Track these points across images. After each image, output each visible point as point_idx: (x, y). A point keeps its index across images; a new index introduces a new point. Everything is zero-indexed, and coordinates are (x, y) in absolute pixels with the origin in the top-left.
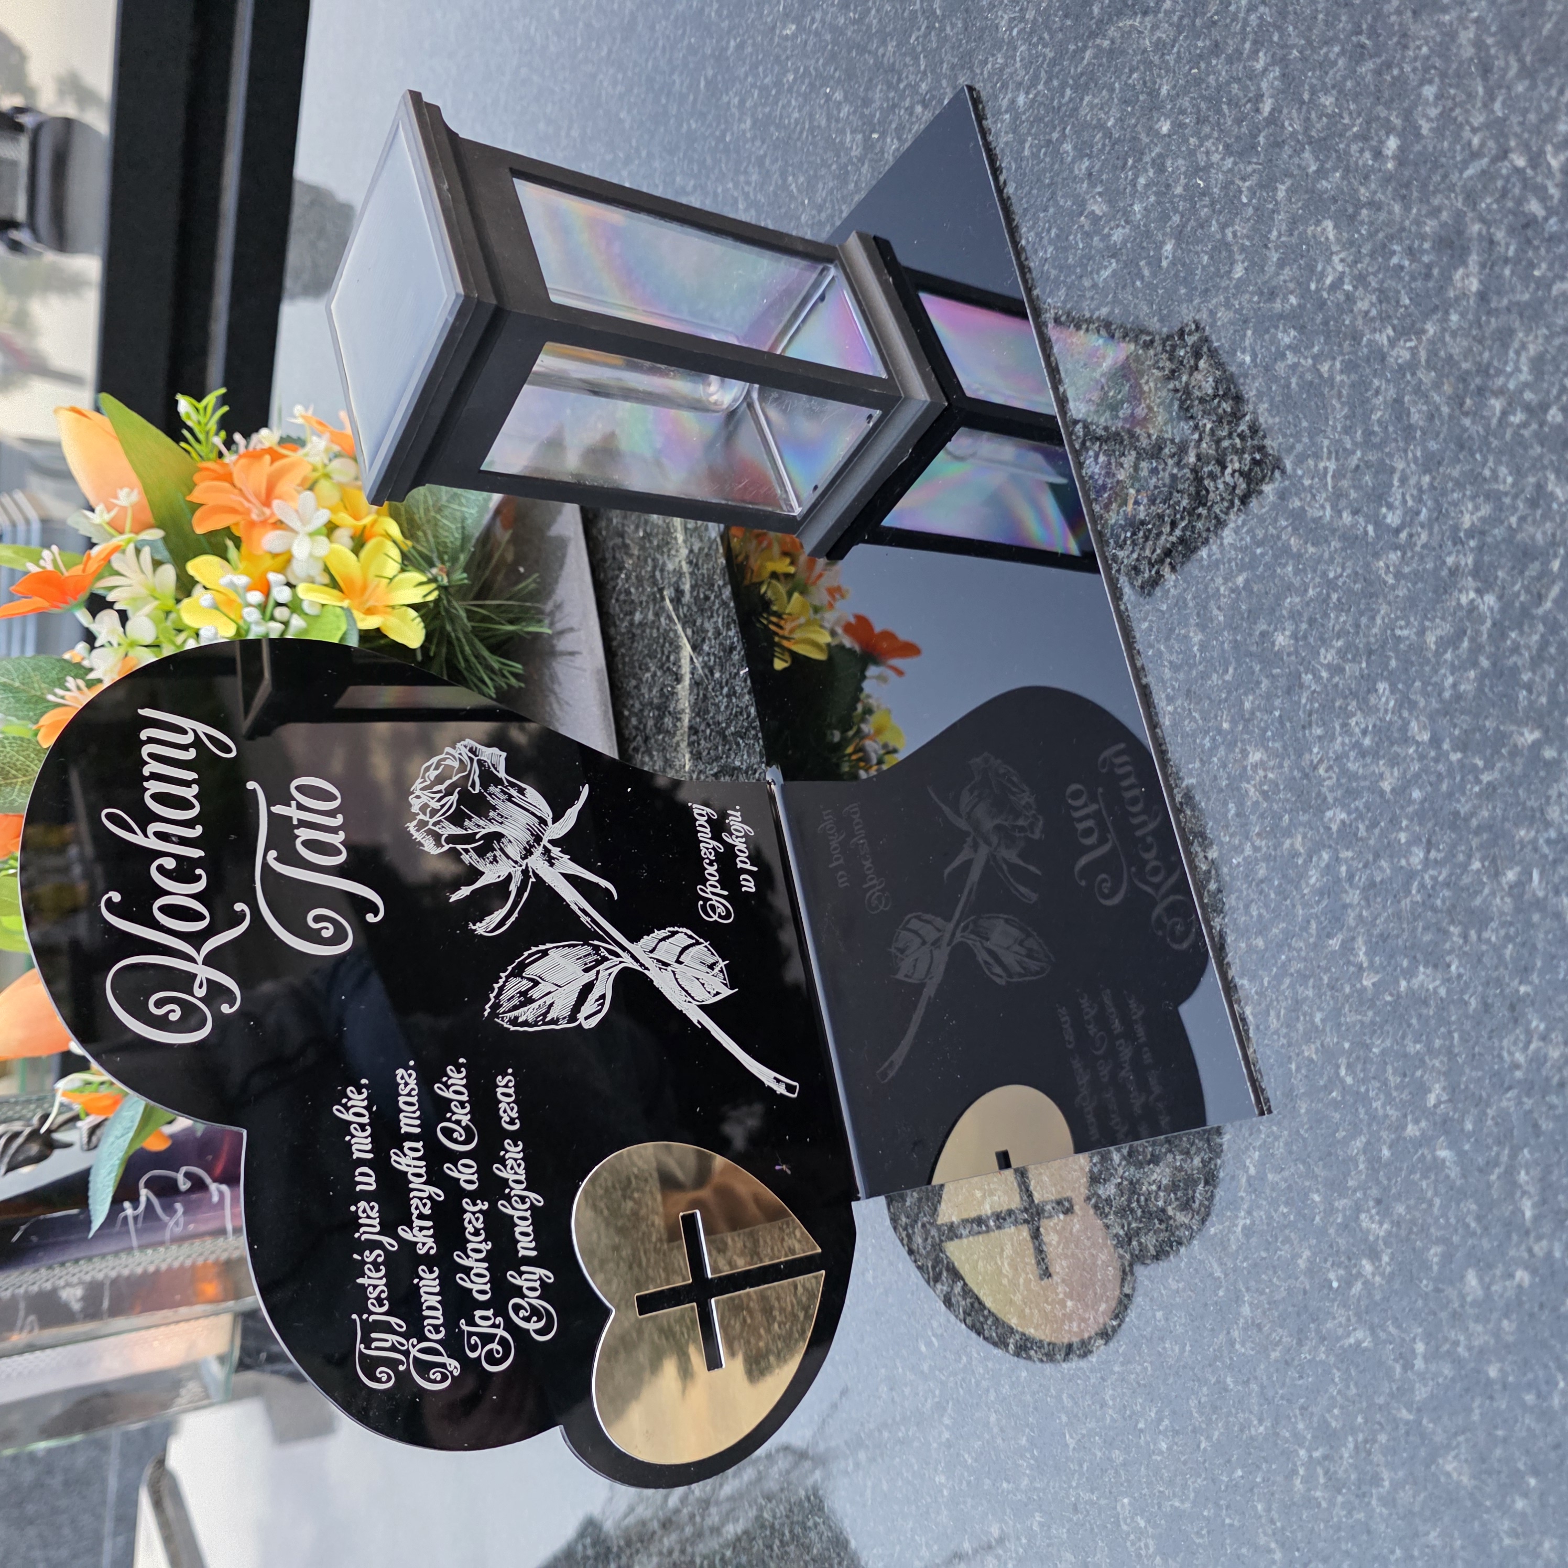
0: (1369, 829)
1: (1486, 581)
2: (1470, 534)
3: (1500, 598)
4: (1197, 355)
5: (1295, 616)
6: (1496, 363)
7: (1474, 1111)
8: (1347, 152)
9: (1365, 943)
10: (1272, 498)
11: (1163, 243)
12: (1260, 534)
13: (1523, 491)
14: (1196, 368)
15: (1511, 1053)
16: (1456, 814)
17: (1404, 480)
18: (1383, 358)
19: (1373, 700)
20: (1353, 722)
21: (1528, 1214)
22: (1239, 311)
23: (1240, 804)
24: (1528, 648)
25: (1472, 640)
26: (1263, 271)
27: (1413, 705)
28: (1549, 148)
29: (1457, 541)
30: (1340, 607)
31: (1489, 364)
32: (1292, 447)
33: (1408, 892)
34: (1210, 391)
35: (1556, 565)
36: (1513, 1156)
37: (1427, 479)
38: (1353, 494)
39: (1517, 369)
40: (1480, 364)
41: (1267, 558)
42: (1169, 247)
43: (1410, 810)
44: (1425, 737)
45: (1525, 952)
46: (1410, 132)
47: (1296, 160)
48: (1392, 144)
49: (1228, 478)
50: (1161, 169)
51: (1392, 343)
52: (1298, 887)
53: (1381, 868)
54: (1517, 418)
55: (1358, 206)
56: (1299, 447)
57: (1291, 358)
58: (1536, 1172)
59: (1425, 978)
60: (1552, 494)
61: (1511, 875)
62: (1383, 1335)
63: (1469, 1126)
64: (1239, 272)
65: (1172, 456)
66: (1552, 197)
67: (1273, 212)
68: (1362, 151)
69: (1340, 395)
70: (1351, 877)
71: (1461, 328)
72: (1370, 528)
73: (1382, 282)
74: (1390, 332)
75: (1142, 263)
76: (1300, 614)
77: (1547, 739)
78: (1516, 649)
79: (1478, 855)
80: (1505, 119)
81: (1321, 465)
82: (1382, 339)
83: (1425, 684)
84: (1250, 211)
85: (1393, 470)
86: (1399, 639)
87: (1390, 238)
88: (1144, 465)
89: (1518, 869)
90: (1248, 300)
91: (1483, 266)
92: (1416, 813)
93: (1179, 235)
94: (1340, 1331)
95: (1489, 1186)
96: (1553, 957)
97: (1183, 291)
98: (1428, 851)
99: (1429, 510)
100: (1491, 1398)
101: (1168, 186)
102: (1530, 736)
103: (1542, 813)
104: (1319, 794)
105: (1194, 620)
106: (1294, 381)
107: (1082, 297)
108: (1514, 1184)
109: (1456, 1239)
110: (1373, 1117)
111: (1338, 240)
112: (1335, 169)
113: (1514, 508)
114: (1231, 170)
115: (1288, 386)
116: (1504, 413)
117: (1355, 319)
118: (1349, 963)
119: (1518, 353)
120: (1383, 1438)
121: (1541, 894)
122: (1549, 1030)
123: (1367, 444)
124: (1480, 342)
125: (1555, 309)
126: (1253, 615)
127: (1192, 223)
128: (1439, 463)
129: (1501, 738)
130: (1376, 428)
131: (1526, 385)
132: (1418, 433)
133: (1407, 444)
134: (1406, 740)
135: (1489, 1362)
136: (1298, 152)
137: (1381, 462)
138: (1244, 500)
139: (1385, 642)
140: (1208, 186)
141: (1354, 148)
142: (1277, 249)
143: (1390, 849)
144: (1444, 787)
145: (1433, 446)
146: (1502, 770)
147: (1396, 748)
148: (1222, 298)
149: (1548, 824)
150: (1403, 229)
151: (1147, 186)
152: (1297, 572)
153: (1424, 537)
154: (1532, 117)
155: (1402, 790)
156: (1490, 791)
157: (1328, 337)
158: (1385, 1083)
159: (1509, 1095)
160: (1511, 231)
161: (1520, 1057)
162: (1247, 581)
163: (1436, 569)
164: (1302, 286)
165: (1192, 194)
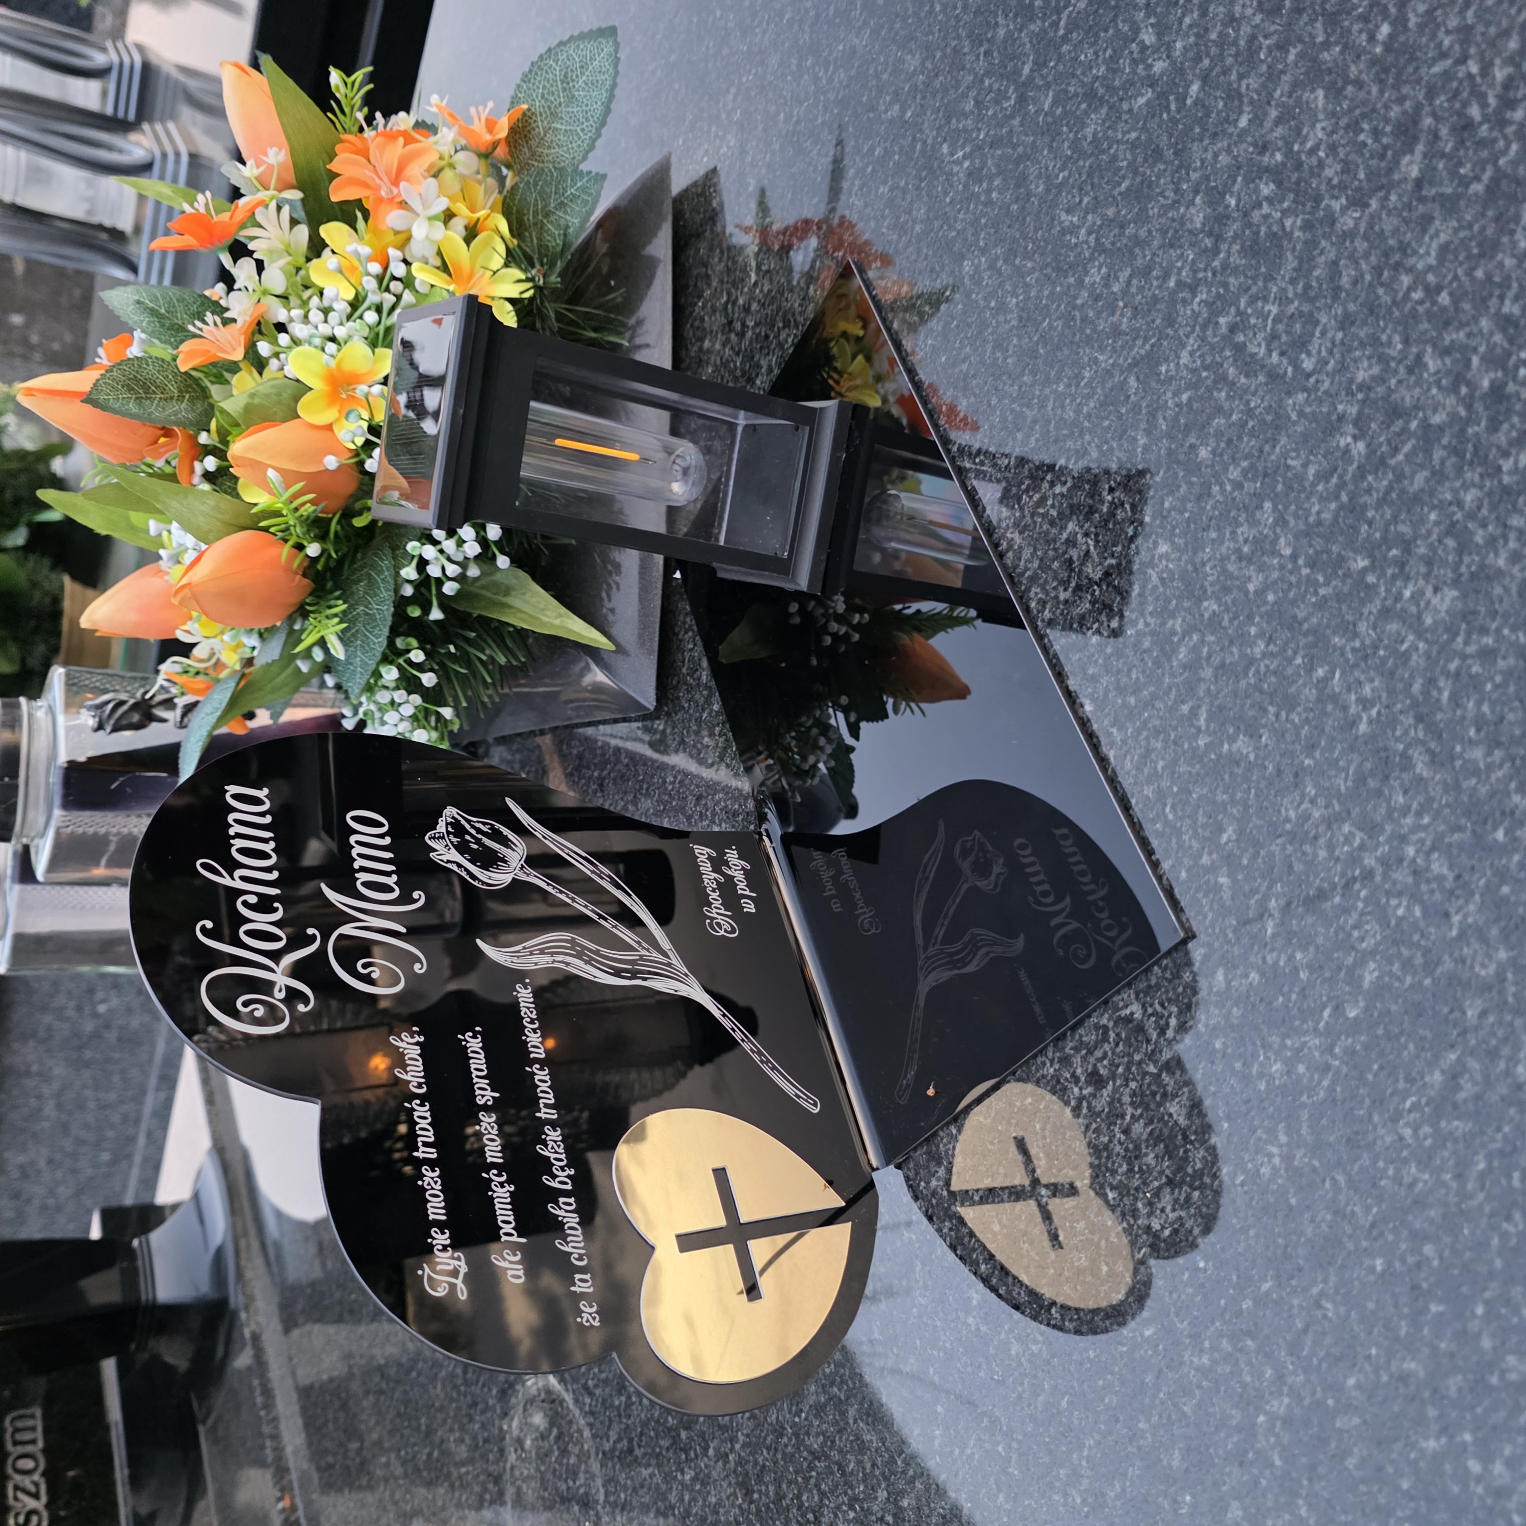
0: (1231, 621)
1: (1361, 430)
2: (1362, 387)
3: (1368, 446)
4: (1196, 192)
5: (1219, 434)
6: (1414, 244)
7: (1251, 850)
8: (1349, 31)
9: (1209, 711)
10: (1224, 330)
11: (1192, 82)
12: (1209, 359)
13: (1406, 358)
14: (1192, 203)
15: (1287, 810)
16: (1294, 617)
17: (1323, 333)
18: (1333, 222)
19: (1258, 514)
20: (1239, 531)
21: (1269, 931)
22: (1235, 158)
23: (1143, 587)
24: (1378, 491)
25: (1341, 477)
26: (1261, 125)
27: (1286, 522)
28: (1498, 61)
29: (1350, 393)
30: (1252, 434)
31: (1409, 244)
32: (1249, 288)
33: (1246, 675)
34: (1199, 226)
35: (1414, 425)
36: (1269, 888)
37: (1340, 335)
38: (1284, 338)
39: (1428, 253)
40: (1401, 242)
41: (1209, 382)
42: (1195, 88)
43: (1263, 609)
44: (1287, 552)
45: (1316, 733)
46: (1400, 23)
47: (1309, 28)
48: (1385, 29)
49: (1196, 307)
50: (1204, 13)
51: (1344, 210)
52: (1169, 660)
53: (1232, 653)
54: (1417, 295)
55: (1347, 81)
56: (1254, 289)
57: (1266, 209)
58: (1282, 902)
59: (1243, 745)
60: (1426, 365)
61: (1320, 672)
62: (1150, 1010)
63: (1245, 862)
64: (1243, 122)
65: (1157, 278)
66: (1488, 105)
67: (1283, 72)
68: (1360, 32)
69: (1294, 249)
70: (1209, 656)
71: (1395, 208)
72: (1290, 369)
73: (1347, 155)
74: (1343, 200)
75: (1172, 98)
76: (1222, 434)
77: (1372, 568)
78: (1368, 491)
79: (1302, 653)
80: (1472, 27)
81: (1267, 308)
82: (1336, 205)
83: (1299, 508)
84: (1264, 68)
85: (1317, 322)
86: (1288, 467)
87: (1364, 116)
88: (1135, 282)
89: (1326, 668)
90: (1245, 149)
91: (1425, 155)
92: (1267, 613)
93: (1205, 79)
94: (1121, 1004)
95: (1248, 908)
96: (1333, 739)
97: (1197, 130)
98: (1268, 645)
99: (1337, 362)
100: (1213, 1063)
101: (1206, 30)
102: (1362, 563)
103: (1354, 625)
104: (1202, 586)
105: (1143, 425)
106: (1263, 229)
107: (1119, 118)
108: (1266, 909)
109: (1216, 945)
110: (1180, 845)
111: (1325, 109)
112: (1337, 43)
113: (1396, 372)
114: (1257, 26)
115: (1257, 233)
116: (1410, 289)
117: (1320, 183)
118: (1192, 725)
119: (1431, 238)
120: (1133, 1085)
121: (1337, 690)
122: (1316, 796)
123: (1304, 296)
124: (1407, 222)
125: (1467, 206)
126: (1187, 429)
127: (1218, 69)
128: (1353, 323)
129: (1341, 560)
130: (1314, 284)
131: (1430, 268)
132: (1343, 295)
133: (1334, 301)
134: (1274, 553)
135: (1217, 1037)
136: (1312, 21)
137: (1311, 314)
138: (1204, 327)
139: (1278, 467)
140: (1237, 38)
141: (1356, 27)
142: (1277, 106)
143: (1242, 639)
144: (1291, 595)
145: (1352, 307)
146: (1336, 587)
147: (1265, 558)
148: (1225, 143)
149: (1355, 635)
150: (1374, 110)
151: (1191, 26)
152: (1228, 397)
153: (1326, 385)
154: (1493, 30)
155: (1261, 593)
156: (1322, 604)
157: (1297, 195)
158: (1195, 822)
159: (1278, 841)
160: (1453, 129)
161: (1292, 814)
162: (1190, 399)
163: (1329, 414)
164: (1289, 145)
165: (1222, 42)
